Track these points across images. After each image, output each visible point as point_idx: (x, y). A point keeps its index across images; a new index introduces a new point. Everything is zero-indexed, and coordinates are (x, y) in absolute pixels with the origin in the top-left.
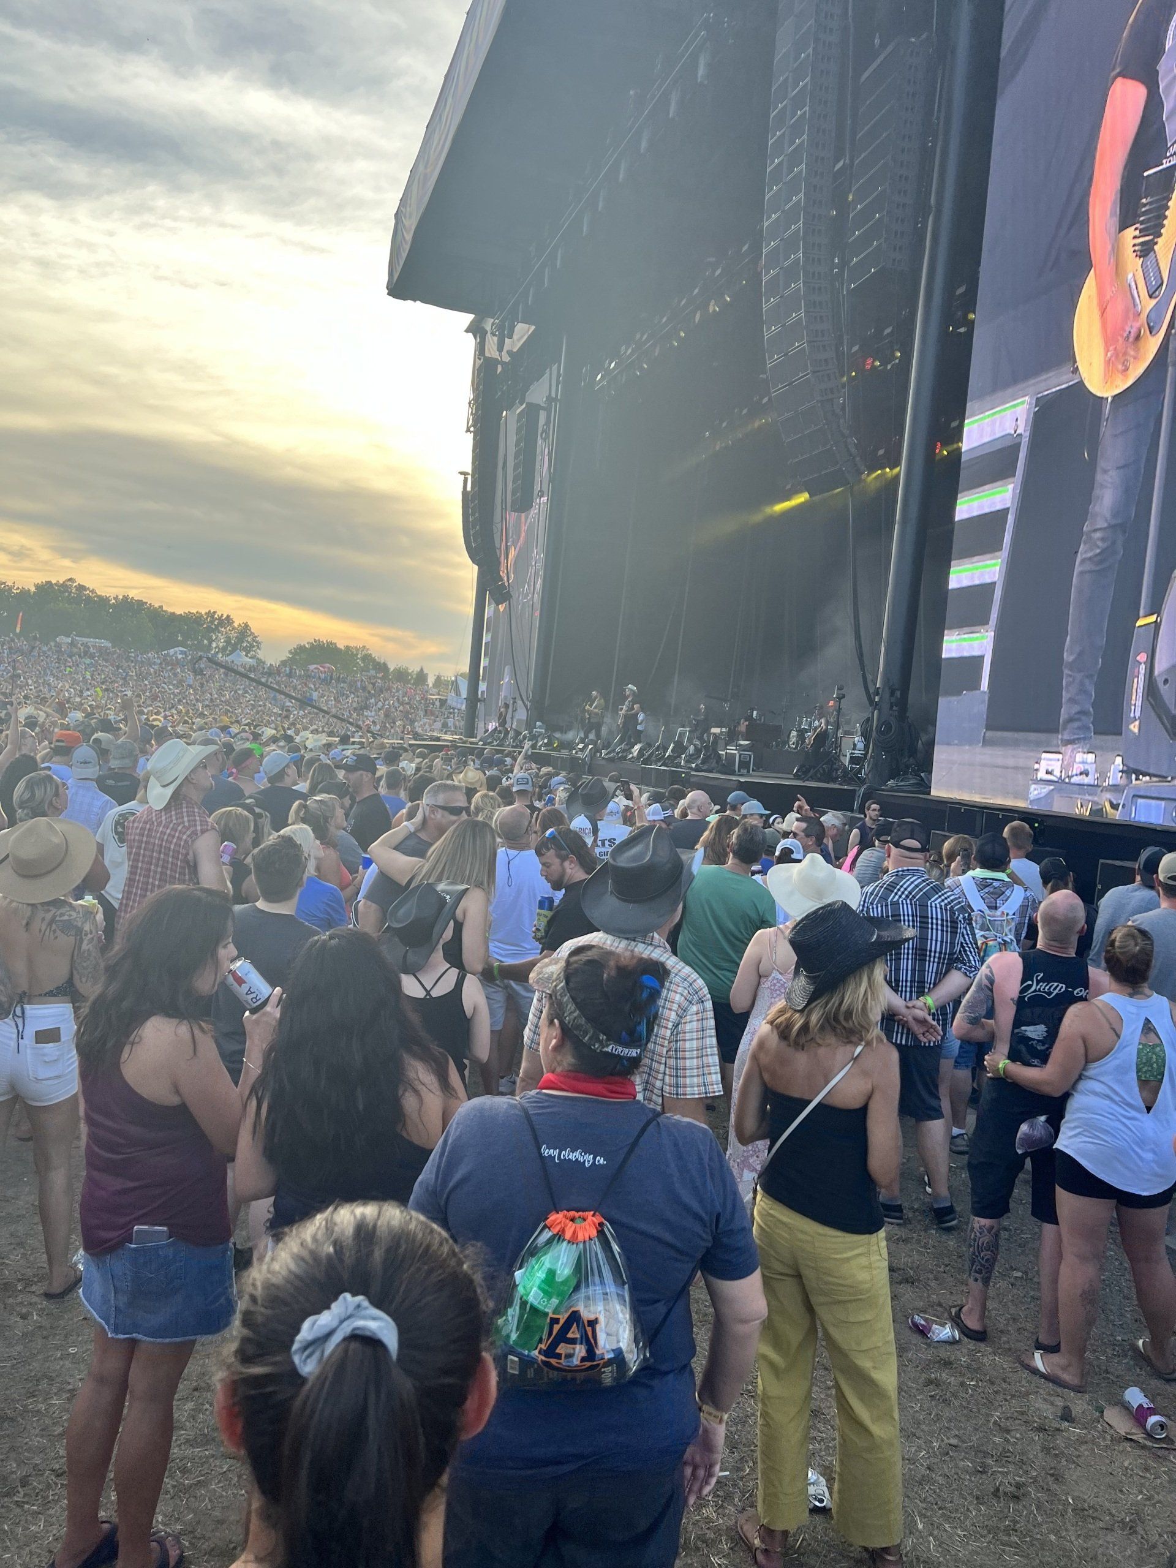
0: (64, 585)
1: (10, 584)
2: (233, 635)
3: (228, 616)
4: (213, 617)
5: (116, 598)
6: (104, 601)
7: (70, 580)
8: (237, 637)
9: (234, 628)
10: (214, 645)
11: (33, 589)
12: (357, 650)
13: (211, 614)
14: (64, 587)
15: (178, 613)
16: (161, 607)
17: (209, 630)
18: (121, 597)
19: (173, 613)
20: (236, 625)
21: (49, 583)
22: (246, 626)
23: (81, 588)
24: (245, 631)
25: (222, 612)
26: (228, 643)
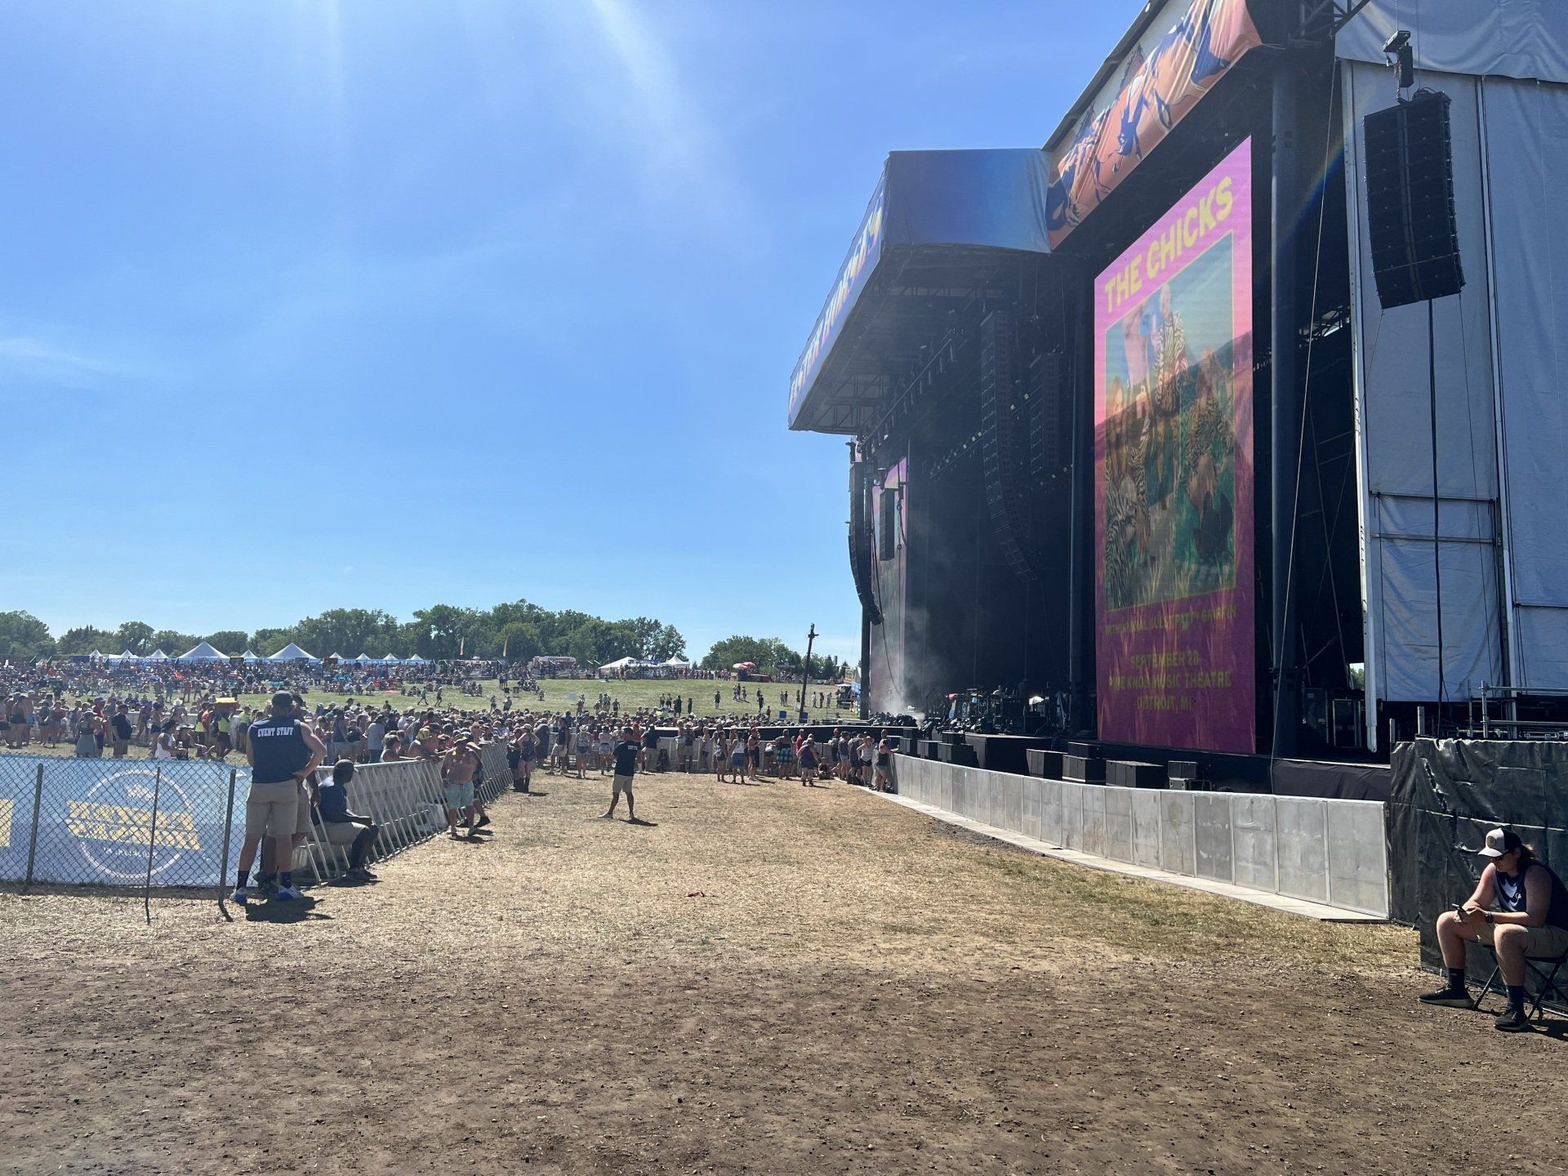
0: (517, 606)
1: (474, 609)
2: (661, 637)
3: (656, 621)
4: (642, 623)
5: (560, 613)
6: (550, 616)
7: (522, 601)
8: (664, 639)
9: (661, 631)
10: (645, 647)
11: (492, 612)
12: (771, 642)
13: (641, 621)
14: (517, 608)
15: (613, 622)
16: (599, 618)
17: (641, 635)
18: (564, 612)
19: (610, 623)
20: (663, 628)
21: (505, 605)
22: (672, 628)
23: (531, 607)
24: (671, 633)
25: (650, 617)
26: (657, 645)
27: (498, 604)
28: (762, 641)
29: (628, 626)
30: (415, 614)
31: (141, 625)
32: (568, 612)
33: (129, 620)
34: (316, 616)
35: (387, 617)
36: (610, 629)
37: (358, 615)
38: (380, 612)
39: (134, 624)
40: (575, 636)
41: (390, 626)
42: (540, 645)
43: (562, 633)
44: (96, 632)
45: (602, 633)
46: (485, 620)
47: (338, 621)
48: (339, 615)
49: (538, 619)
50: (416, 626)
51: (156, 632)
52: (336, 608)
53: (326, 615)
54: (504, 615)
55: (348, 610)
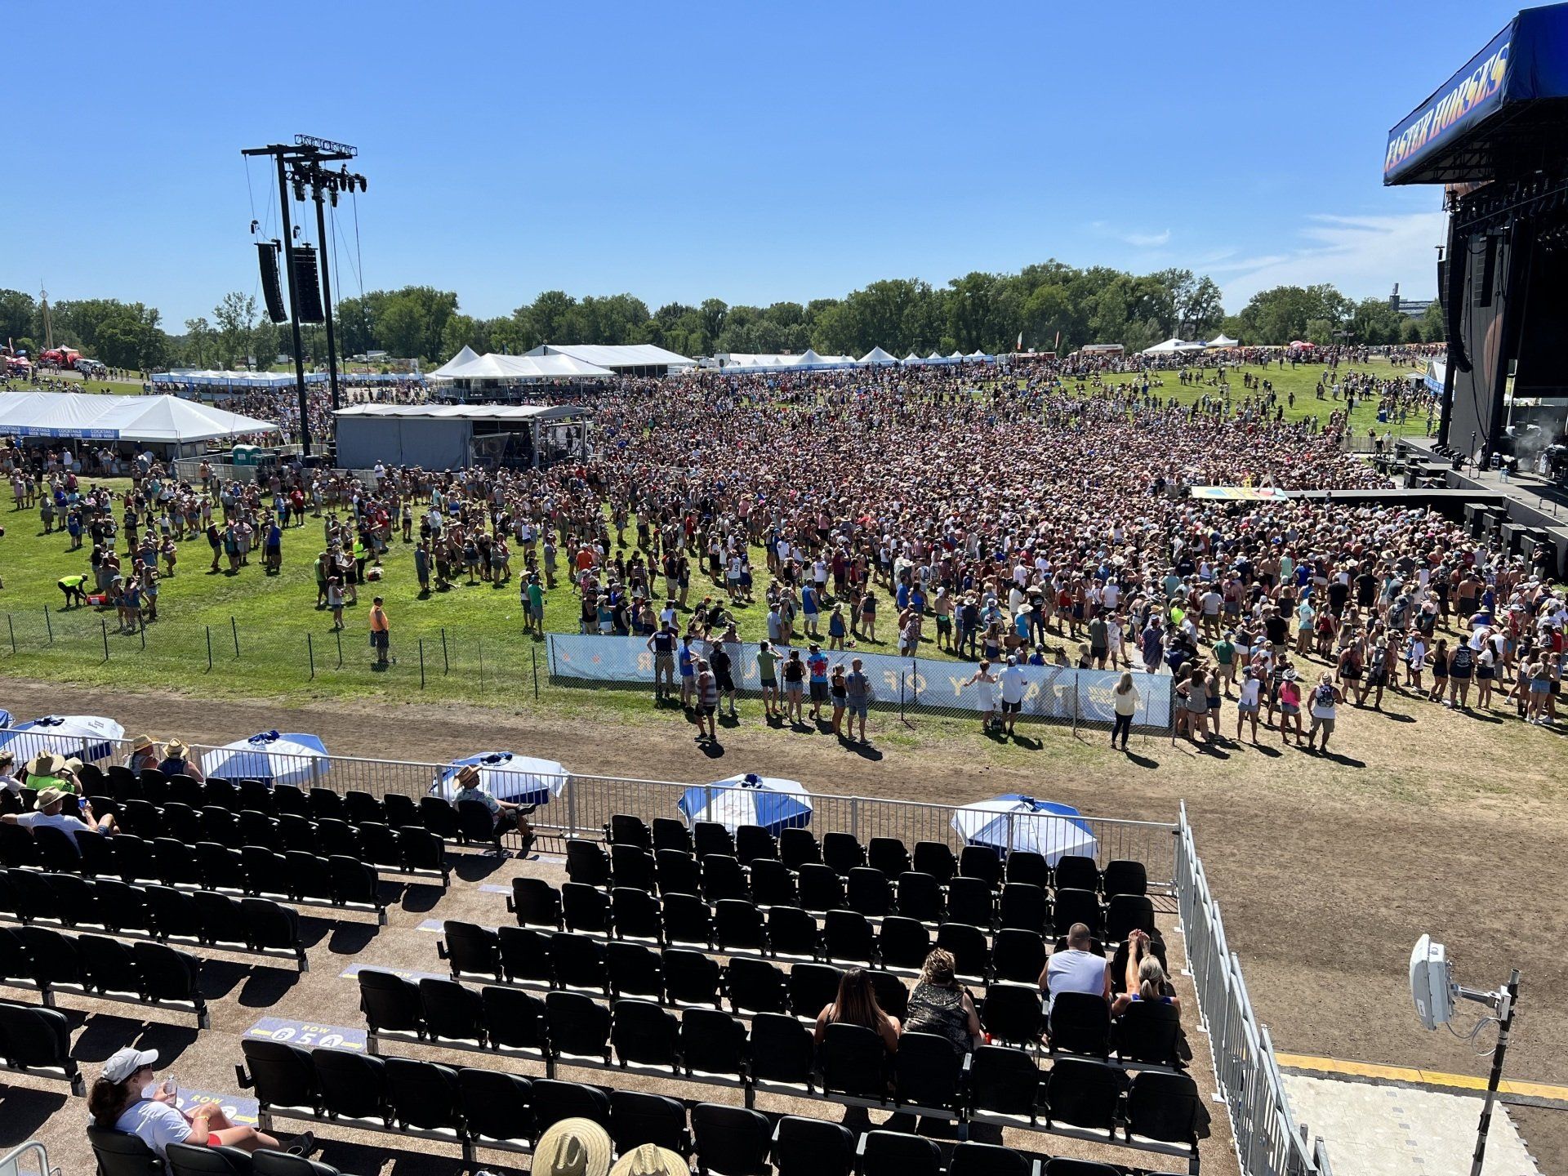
0: (1045, 267)
1: (1004, 274)
2: (1194, 288)
3: (1188, 272)
4: (1173, 274)
5: (1088, 271)
6: (1077, 274)
7: (1051, 260)
8: (1197, 290)
9: (1194, 282)
11: (1020, 274)
13: (1172, 272)
14: (1046, 269)
15: (1142, 276)
16: (1127, 273)
17: (1172, 287)
18: (1092, 269)
19: (1140, 278)
20: (1196, 278)
21: (1033, 267)
22: (1206, 278)
23: (1059, 266)
24: (1206, 285)
25: (1181, 268)
26: (1190, 298)
27: (1026, 266)
28: (1311, 289)
29: (1158, 280)
30: (950, 283)
31: (718, 302)
32: (1097, 270)
33: (708, 297)
34: (862, 290)
35: (923, 284)
36: (1140, 285)
37: (898, 285)
38: (916, 281)
39: (712, 301)
40: (1105, 295)
41: (926, 293)
42: (1070, 307)
43: (1092, 292)
44: (682, 310)
45: (1133, 290)
46: (1015, 285)
47: (882, 291)
48: (882, 287)
49: (1066, 280)
50: (952, 294)
51: (729, 307)
52: (879, 281)
53: (871, 287)
54: (1032, 279)
55: (889, 280)
